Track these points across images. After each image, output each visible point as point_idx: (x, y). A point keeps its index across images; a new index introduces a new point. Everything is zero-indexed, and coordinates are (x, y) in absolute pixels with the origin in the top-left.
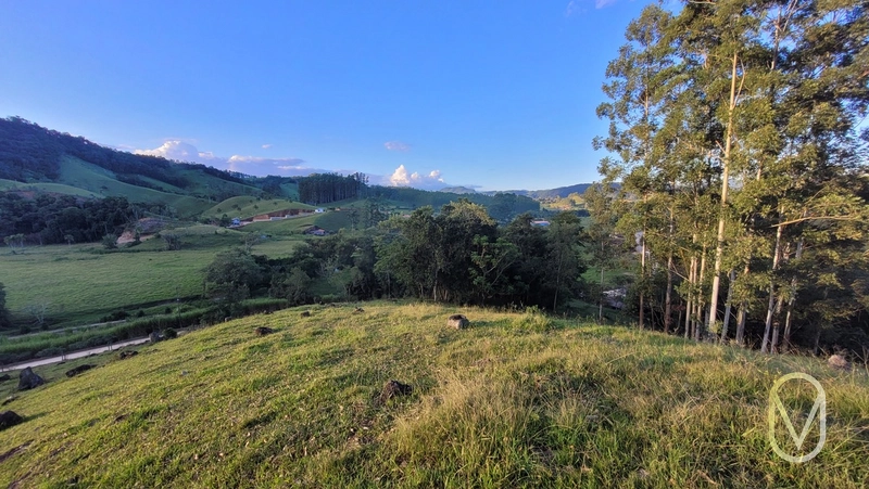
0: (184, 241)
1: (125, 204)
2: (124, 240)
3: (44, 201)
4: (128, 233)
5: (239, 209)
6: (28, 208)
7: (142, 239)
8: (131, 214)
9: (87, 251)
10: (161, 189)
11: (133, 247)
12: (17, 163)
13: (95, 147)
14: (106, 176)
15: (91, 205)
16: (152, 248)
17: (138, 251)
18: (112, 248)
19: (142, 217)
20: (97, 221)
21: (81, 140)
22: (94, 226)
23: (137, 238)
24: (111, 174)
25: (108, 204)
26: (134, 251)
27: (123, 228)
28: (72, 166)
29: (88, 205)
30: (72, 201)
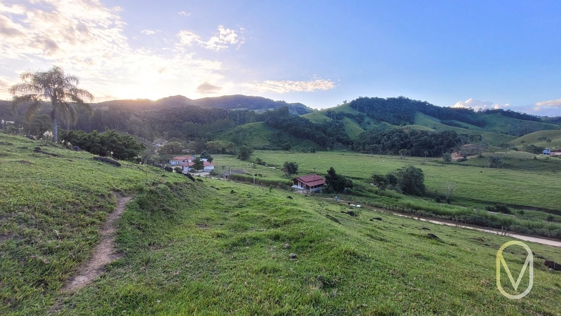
0: (504, 162)
1: (455, 135)
2: (455, 157)
3: (413, 133)
4: (456, 153)
5: (549, 141)
6: (406, 137)
7: (467, 158)
8: (459, 141)
9: (434, 161)
10: (467, 128)
11: (462, 162)
12: (399, 117)
13: (431, 106)
14: (436, 122)
15: (435, 135)
16: (476, 164)
17: (467, 165)
18: (448, 161)
19: (466, 143)
20: (438, 145)
21: (425, 103)
22: (436, 148)
23: (465, 157)
24: (438, 120)
25: (444, 135)
26: (464, 165)
27: (452, 150)
28: (421, 117)
29: (434, 135)
30: (425, 133)
